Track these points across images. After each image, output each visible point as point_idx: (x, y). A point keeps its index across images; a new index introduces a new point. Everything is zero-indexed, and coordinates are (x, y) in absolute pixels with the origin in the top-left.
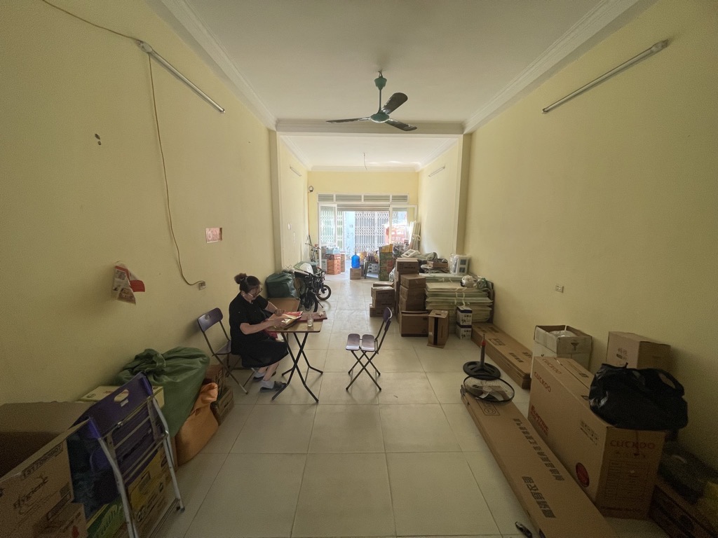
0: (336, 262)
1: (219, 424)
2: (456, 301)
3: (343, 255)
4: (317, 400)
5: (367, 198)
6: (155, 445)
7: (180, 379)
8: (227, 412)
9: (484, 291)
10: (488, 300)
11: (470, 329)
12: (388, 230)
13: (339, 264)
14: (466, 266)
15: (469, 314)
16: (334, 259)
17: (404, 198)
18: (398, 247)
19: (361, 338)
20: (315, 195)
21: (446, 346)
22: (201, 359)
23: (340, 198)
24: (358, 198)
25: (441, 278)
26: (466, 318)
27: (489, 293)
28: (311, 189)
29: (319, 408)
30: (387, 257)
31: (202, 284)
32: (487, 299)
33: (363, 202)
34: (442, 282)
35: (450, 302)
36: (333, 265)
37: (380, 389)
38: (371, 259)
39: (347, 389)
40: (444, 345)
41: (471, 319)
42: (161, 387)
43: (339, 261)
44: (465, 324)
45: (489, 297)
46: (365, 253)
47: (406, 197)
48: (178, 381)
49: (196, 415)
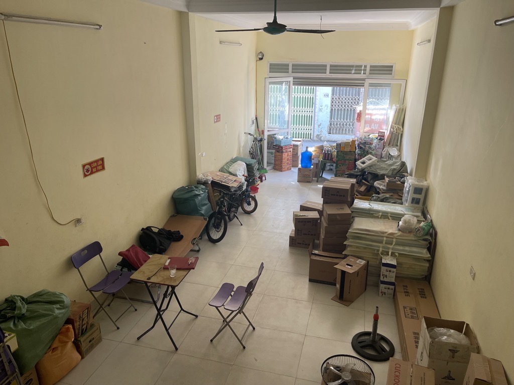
0: (285, 155)
1: (82, 358)
2: (381, 249)
3: (297, 146)
4: (177, 349)
5: (335, 68)
6: (8, 378)
7: (34, 325)
8: (92, 347)
9: (425, 240)
10: (425, 254)
11: (393, 287)
12: (359, 115)
13: (290, 158)
14: (421, 197)
15: (392, 269)
16: (282, 152)
17: (387, 70)
18: (365, 143)
19: (235, 289)
20: (265, 65)
21: (353, 305)
22: (58, 306)
23: (297, 68)
24: (321, 68)
25: (378, 211)
26: (387, 273)
27: (430, 243)
28: (261, 57)
29: (176, 357)
30: (347, 157)
31: (78, 221)
32: (425, 251)
33: (328, 75)
34: (377, 217)
35: (374, 250)
36: (281, 159)
37: (244, 348)
38: (327, 156)
39: (211, 341)
40: (353, 302)
41: (394, 275)
42: (13, 335)
43: (290, 154)
44: (386, 280)
45: (429, 249)
46: (321, 148)
47: (392, 67)
48: (32, 327)
49: (53, 352)
